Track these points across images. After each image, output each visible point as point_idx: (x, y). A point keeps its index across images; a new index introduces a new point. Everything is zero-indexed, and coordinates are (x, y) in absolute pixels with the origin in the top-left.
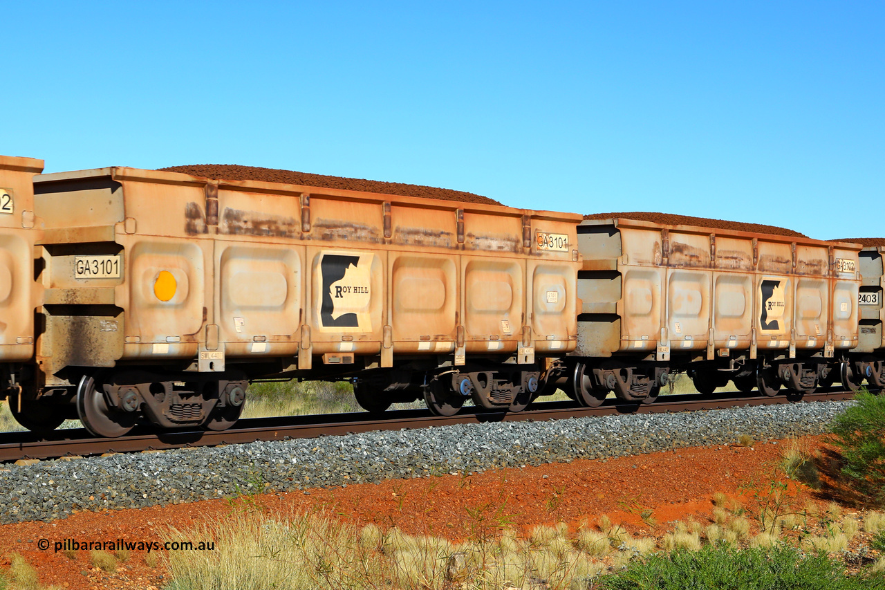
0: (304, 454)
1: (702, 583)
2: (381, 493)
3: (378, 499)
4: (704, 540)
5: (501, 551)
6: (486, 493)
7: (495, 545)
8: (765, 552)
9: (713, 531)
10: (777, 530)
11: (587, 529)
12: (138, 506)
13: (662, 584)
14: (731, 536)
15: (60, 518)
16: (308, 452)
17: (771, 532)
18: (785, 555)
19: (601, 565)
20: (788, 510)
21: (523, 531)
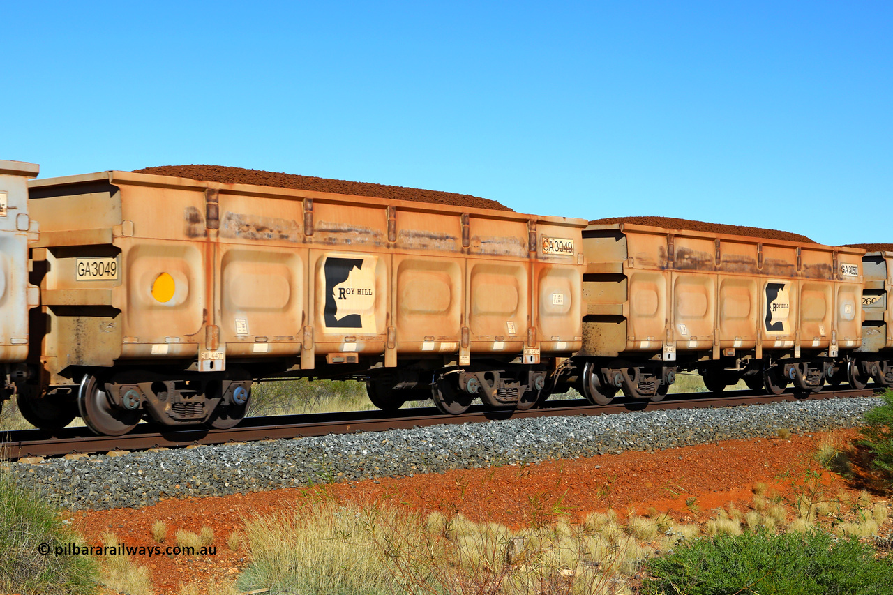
0: (374, 446)
1: (743, 565)
2: (446, 482)
3: (443, 488)
4: (744, 525)
5: (557, 536)
6: (543, 482)
7: (551, 530)
8: (800, 537)
9: (753, 517)
10: (812, 516)
11: (636, 515)
12: (220, 494)
13: (706, 567)
14: (770, 522)
15: (149, 505)
16: (378, 444)
17: (807, 518)
18: (818, 541)
19: (649, 548)
20: (822, 498)
21: (578, 517)
